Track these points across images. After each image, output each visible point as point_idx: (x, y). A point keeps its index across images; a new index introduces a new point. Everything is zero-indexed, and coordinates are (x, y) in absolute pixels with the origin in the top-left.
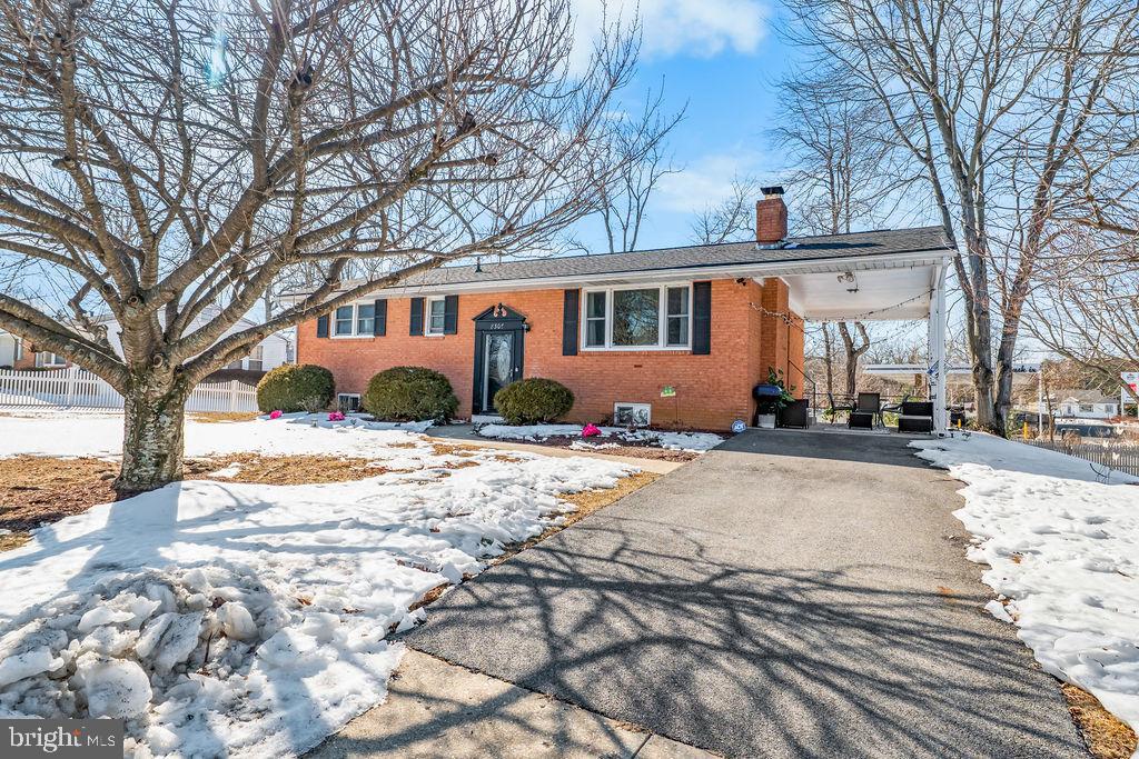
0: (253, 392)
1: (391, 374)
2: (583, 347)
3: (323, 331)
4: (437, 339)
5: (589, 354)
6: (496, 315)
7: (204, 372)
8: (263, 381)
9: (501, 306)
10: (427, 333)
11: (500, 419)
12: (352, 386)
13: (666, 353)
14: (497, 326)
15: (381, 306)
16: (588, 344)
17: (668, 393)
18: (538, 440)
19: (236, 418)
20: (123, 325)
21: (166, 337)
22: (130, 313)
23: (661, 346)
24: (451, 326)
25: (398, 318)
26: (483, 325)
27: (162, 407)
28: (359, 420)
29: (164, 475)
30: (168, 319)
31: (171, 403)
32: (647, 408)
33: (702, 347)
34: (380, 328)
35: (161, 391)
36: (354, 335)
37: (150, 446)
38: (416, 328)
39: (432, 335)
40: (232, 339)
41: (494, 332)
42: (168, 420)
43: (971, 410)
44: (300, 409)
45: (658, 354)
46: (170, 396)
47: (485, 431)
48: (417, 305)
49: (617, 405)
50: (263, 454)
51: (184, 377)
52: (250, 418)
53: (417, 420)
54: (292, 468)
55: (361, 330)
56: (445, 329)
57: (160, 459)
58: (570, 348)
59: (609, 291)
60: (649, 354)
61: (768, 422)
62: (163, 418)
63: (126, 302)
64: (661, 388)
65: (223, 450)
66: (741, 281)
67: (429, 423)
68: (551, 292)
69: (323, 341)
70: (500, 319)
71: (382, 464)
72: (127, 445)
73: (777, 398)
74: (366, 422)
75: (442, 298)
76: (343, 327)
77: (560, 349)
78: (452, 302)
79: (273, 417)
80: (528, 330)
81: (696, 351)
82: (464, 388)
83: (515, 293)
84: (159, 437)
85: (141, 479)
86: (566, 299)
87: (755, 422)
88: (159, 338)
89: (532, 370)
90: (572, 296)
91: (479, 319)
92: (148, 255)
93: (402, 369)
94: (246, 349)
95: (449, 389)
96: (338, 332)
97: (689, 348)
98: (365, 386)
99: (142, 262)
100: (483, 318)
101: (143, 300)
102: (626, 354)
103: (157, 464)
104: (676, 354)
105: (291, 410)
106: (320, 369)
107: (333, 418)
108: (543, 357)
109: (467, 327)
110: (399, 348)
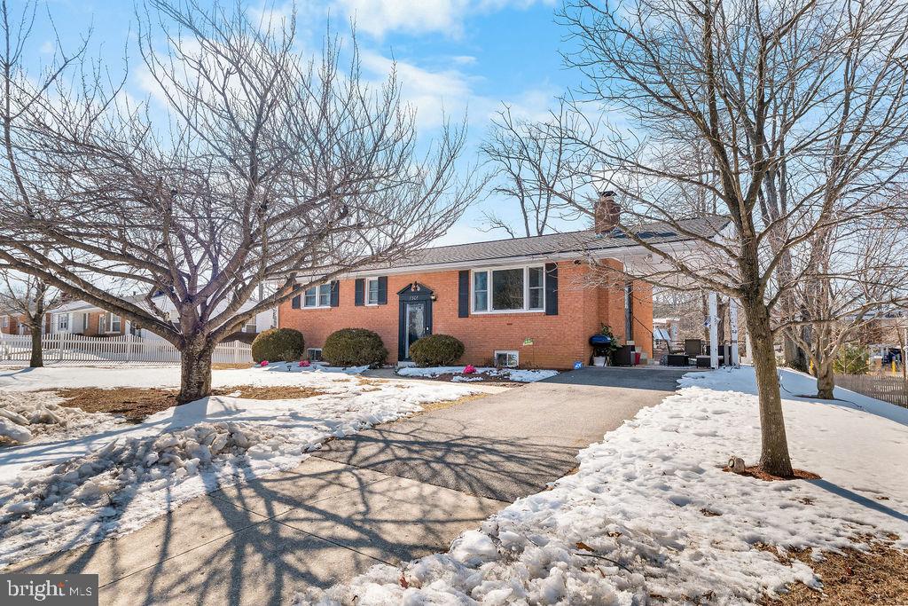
0: (249, 348)
1: (341, 334)
2: (473, 312)
3: (296, 304)
4: (373, 308)
5: (476, 316)
6: (413, 290)
7: (221, 337)
8: (256, 340)
9: (416, 284)
10: (367, 304)
11: (414, 363)
12: (316, 342)
13: (528, 315)
14: (414, 298)
15: (336, 285)
16: (476, 309)
17: (528, 343)
18: (434, 377)
19: (237, 367)
20: (181, 314)
21: (202, 319)
22: (185, 308)
23: (525, 309)
24: (382, 298)
25: (347, 293)
26: (405, 298)
27: (200, 356)
28: (318, 366)
29: (202, 393)
30: (202, 309)
31: (205, 354)
32: (516, 354)
33: (553, 309)
34: (335, 302)
35: (200, 348)
36: (317, 306)
37: (195, 377)
38: (359, 300)
39: (370, 304)
40: (235, 318)
41: (412, 303)
42: (204, 363)
43: (780, 350)
44: (281, 360)
45: (523, 315)
46: (204, 351)
47: (401, 372)
48: (360, 283)
49: (496, 352)
50: (255, 386)
51: (211, 340)
52: (248, 366)
53: (358, 365)
54: (271, 393)
55: (322, 303)
56: (379, 300)
57: (200, 384)
58: (464, 312)
59: (489, 271)
60: (517, 315)
61: (600, 362)
62: (201, 362)
63: (183, 303)
64: (524, 340)
65: (231, 385)
66: (577, 262)
67: (366, 367)
68: (450, 273)
69: (297, 311)
70: (416, 293)
71: (324, 390)
72: (183, 377)
73: (607, 345)
74: (324, 368)
75: (376, 278)
76: (309, 301)
77: (457, 313)
78: (383, 281)
79: (263, 366)
80: (435, 300)
81: (547, 313)
82: (391, 342)
83: (426, 274)
84: (199, 372)
85: (191, 395)
86: (460, 277)
87: (591, 362)
88: (198, 319)
89: (439, 328)
90: (464, 275)
91: (401, 293)
92: (193, 278)
93: (348, 330)
94: (243, 323)
95: (381, 344)
96: (306, 305)
97: (544, 311)
98: (324, 342)
99: (189, 280)
100: (404, 292)
101: (191, 301)
102: (502, 316)
103: (199, 387)
104: (535, 314)
105: (275, 360)
106: (294, 331)
107: (302, 365)
108: (445, 320)
109: (393, 298)
110: (348, 316)
